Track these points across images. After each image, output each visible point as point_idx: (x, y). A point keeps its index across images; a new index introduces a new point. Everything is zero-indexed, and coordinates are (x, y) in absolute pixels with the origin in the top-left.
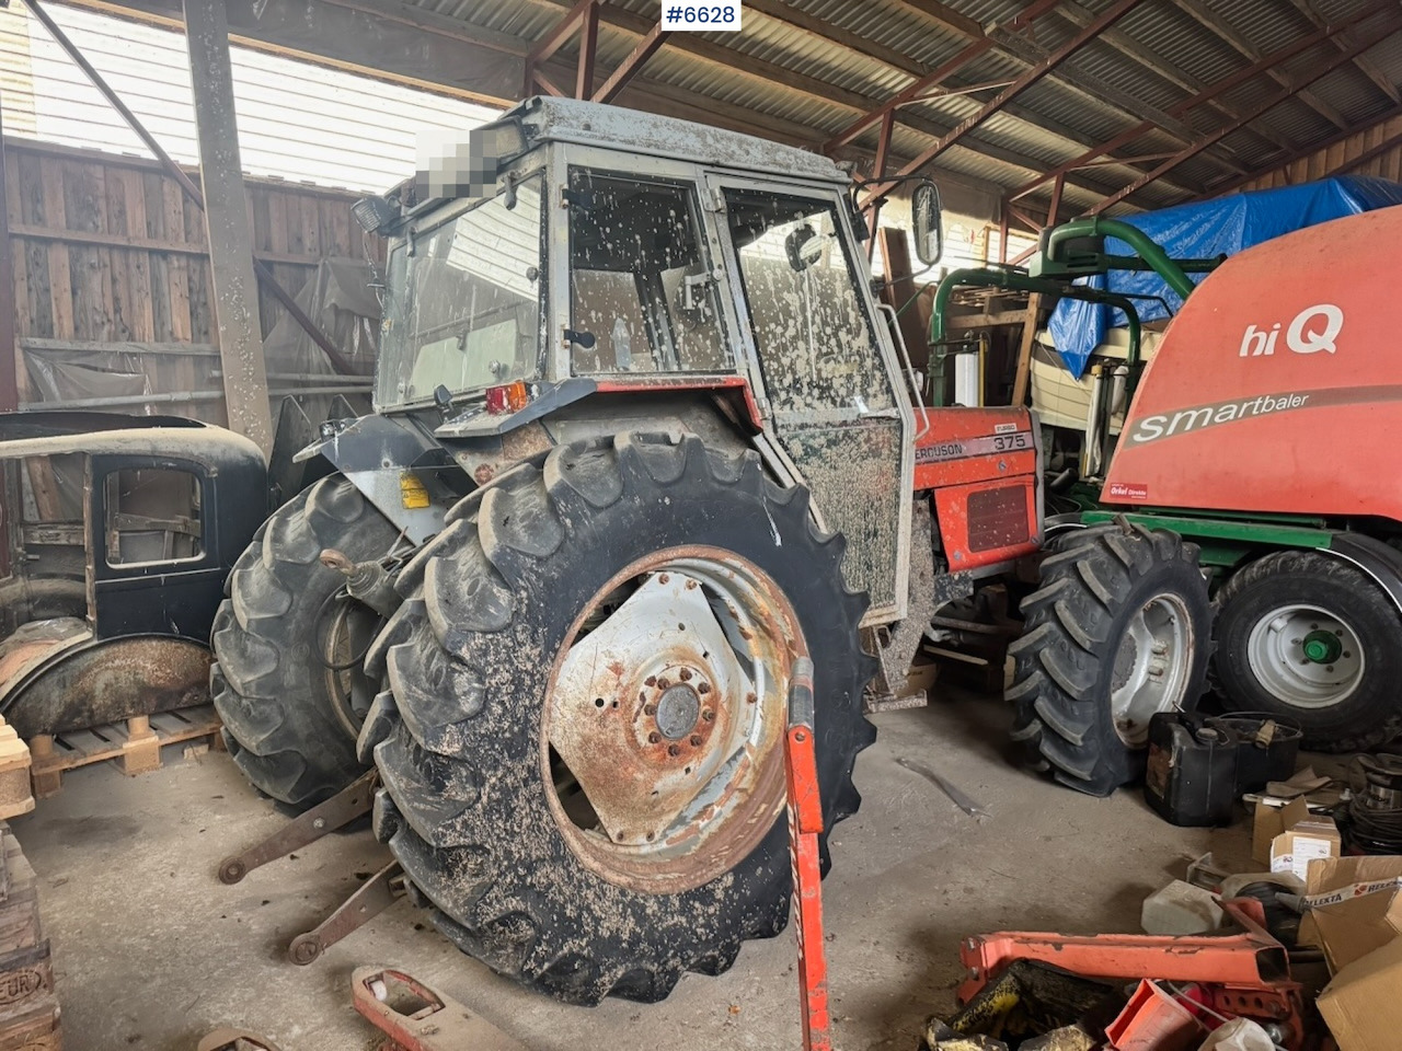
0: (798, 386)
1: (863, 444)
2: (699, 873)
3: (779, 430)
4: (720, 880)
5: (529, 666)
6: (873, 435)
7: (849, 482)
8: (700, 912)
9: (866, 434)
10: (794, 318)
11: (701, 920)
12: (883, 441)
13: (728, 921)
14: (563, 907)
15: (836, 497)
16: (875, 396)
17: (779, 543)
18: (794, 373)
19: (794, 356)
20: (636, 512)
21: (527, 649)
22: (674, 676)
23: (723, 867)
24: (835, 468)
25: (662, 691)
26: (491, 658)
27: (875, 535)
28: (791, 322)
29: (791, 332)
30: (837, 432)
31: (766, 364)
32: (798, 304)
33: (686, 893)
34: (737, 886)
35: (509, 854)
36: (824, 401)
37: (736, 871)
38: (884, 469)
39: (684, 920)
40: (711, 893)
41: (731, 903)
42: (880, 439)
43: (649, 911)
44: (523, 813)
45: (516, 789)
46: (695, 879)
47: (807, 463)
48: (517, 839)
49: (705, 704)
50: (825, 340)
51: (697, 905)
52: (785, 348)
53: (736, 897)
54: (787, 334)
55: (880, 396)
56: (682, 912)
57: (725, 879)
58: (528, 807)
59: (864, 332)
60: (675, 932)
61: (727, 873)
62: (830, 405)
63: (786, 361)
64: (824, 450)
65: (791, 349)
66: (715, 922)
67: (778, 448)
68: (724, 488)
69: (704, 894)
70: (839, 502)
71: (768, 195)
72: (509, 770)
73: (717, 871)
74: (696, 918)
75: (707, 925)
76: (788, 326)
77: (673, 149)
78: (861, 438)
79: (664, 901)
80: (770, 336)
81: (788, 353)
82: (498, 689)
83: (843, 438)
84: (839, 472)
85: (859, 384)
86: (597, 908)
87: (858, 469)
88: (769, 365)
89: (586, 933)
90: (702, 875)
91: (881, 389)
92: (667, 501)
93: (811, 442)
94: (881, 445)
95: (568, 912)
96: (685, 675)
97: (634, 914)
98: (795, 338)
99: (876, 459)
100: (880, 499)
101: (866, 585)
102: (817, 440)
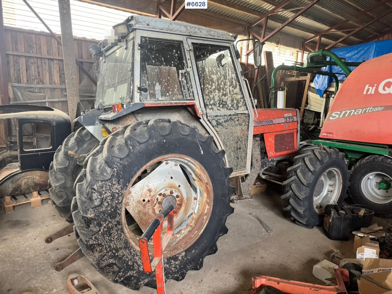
0: (215, 104)
1: (236, 121)
2: (174, 252)
3: (208, 117)
4: (180, 254)
5: (117, 191)
6: (240, 119)
7: (232, 133)
8: (173, 263)
9: (237, 118)
10: (215, 83)
11: (173, 266)
12: (243, 121)
13: (182, 266)
14: (128, 262)
15: (227, 138)
16: (241, 107)
17: (202, 153)
18: (214, 100)
19: (214, 95)
20: (154, 144)
21: (116, 186)
22: (168, 193)
23: (182, 250)
24: (227, 129)
25: (164, 197)
26: (104, 189)
27: (240, 148)
28: (214, 84)
29: (214, 87)
30: (228, 118)
31: (205, 97)
32: (216, 79)
33: (169, 258)
34: (186, 256)
35: (110, 246)
36: (224, 108)
37: (186, 251)
38: (243, 129)
39: (168, 266)
40: (178, 257)
41: (183, 261)
44: (115, 234)
45: (112, 228)
46: (173, 253)
47: (218, 127)
48: (113, 242)
49: (178, 201)
50: (225, 90)
51: (173, 261)
52: (211, 92)
53: (185, 259)
54: (212, 88)
55: (242, 107)
56: (168, 263)
57: (182, 253)
58: (117, 233)
59: (238, 87)
61: (183, 252)
62: (225, 109)
63: (211, 96)
64: (223, 123)
65: (213, 93)
66: (178, 266)
67: (208, 123)
68: (184, 137)
69: (175, 258)
70: (228, 139)
71: (207, 45)
72: (110, 222)
73: (180, 251)
74: (172, 265)
75: (175, 267)
76: (212, 85)
77: (176, 31)
78: (236, 120)
80: (207, 89)
81: (212, 94)
82: (106, 199)
83: (230, 120)
84: (228, 130)
85: (236, 103)
86: (139, 262)
87: (235, 129)
88: (206, 97)
89: (135, 270)
90: (175, 252)
91: (243, 104)
92: (165, 141)
93: (219, 121)
95: (129, 263)
96: (171, 193)
98: (215, 89)
99: (241, 126)
100: (242, 138)
101: (237, 164)
102: (221, 120)
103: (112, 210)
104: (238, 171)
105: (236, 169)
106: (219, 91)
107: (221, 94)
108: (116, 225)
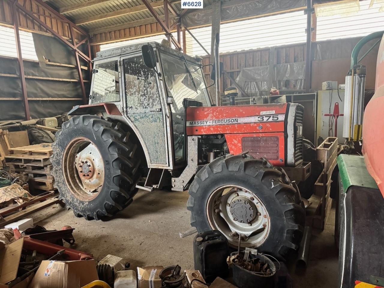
0: (134, 104)
1: (151, 118)
3: (128, 114)
5: (59, 152)
6: (154, 116)
7: (148, 128)
9: (151, 116)
10: (136, 87)
12: (157, 118)
13: (83, 210)
16: (156, 105)
17: (95, 139)
18: (134, 100)
19: (134, 96)
21: (58, 149)
22: (84, 161)
23: (88, 201)
24: (143, 124)
25: (83, 164)
27: (158, 143)
29: (134, 90)
30: (143, 115)
32: (137, 83)
34: (88, 205)
36: (141, 107)
37: (89, 202)
38: (158, 126)
39: (78, 205)
40: (84, 203)
41: (86, 207)
42: (156, 117)
43: (75, 200)
45: (57, 170)
47: (136, 123)
49: (90, 169)
51: (81, 204)
52: (132, 94)
53: (87, 206)
55: (157, 105)
56: (79, 204)
59: (156, 87)
60: (76, 206)
62: (142, 108)
63: (132, 98)
64: (140, 119)
66: (82, 208)
67: (128, 118)
68: (85, 126)
69: (83, 203)
70: (146, 133)
71: (133, 58)
72: (57, 167)
74: (80, 206)
77: (113, 55)
78: (150, 117)
79: (77, 200)
80: (129, 92)
82: (55, 155)
83: (145, 117)
84: (145, 125)
85: (151, 102)
87: (150, 125)
88: (128, 99)
90: (84, 200)
91: (158, 103)
92: (76, 128)
93: (136, 117)
94: (156, 119)
97: (72, 199)
98: (135, 92)
99: (156, 123)
100: (158, 133)
101: (157, 157)
102: (137, 117)
103: (57, 161)
104: (158, 164)
105: (157, 162)
106: (139, 92)
107: (140, 95)
108: (59, 170)
